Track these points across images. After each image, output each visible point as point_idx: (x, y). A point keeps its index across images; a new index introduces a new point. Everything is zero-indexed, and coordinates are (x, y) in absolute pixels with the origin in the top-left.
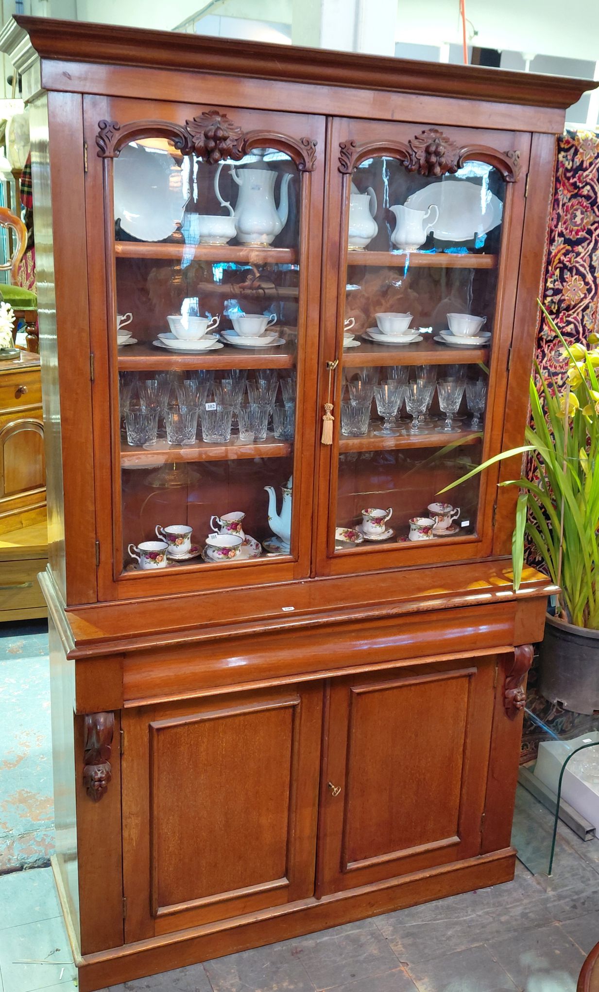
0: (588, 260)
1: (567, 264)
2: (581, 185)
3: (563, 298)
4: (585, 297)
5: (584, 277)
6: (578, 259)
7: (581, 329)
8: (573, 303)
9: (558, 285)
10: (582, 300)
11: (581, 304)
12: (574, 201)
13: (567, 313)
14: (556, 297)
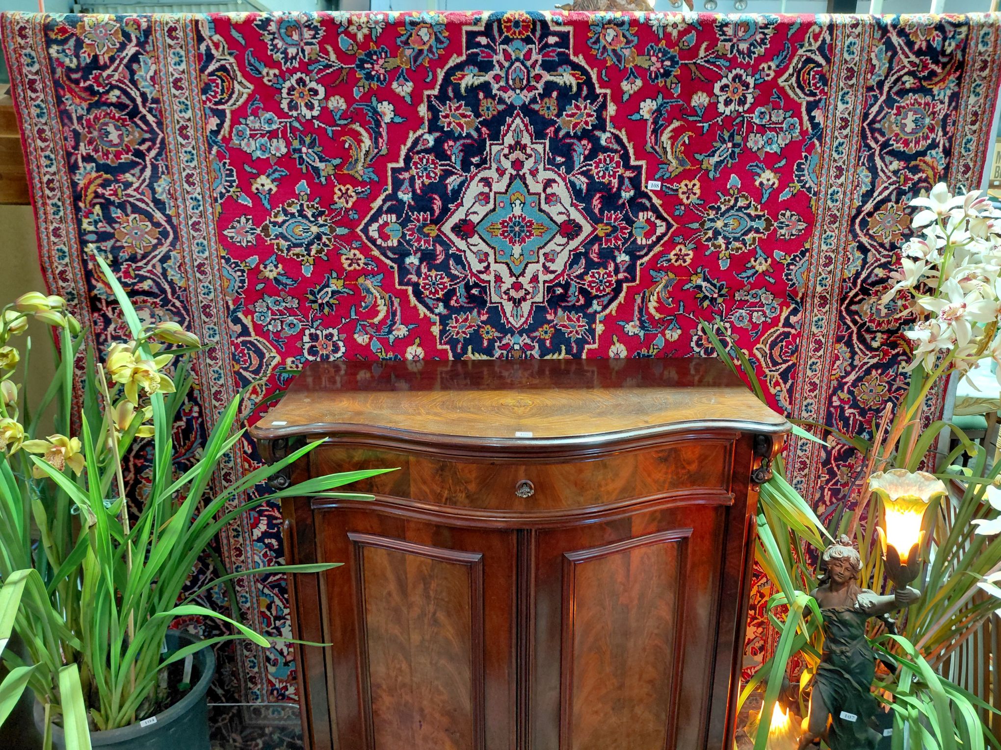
0: (148, 192)
1: (112, 198)
2: (101, 90)
3: (118, 244)
4: (160, 243)
5: (149, 217)
6: (130, 191)
7: (167, 287)
8: (141, 252)
9: (103, 227)
10: (155, 247)
11: (156, 253)
12: (96, 112)
13: (134, 266)
14: (104, 244)
